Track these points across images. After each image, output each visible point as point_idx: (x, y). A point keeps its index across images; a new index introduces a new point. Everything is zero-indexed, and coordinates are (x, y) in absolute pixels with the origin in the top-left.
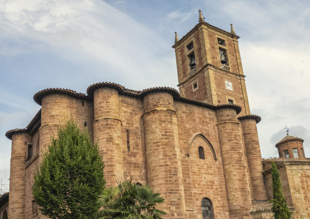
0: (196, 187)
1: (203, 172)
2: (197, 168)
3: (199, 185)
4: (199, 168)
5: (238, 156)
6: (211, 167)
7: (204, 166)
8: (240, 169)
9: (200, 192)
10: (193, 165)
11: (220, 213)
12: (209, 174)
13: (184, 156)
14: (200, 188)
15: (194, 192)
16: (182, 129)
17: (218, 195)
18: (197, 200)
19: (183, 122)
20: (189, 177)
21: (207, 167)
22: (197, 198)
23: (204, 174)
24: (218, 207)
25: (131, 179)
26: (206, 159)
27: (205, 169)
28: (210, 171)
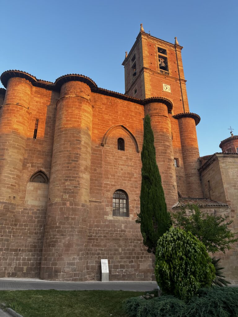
0: (108, 178)
1: (120, 163)
2: (113, 159)
3: (114, 176)
4: (116, 159)
5: (163, 148)
6: (131, 160)
7: (123, 157)
8: (164, 161)
9: (113, 183)
10: (108, 156)
12: (127, 166)
13: (97, 146)
14: (115, 179)
15: (105, 182)
16: (99, 120)
18: (108, 191)
19: (102, 113)
20: (101, 167)
21: (127, 158)
22: (108, 189)
23: (121, 165)
24: (135, 200)
25: (32, 166)
26: (125, 151)
27: (123, 160)
28: (130, 163)
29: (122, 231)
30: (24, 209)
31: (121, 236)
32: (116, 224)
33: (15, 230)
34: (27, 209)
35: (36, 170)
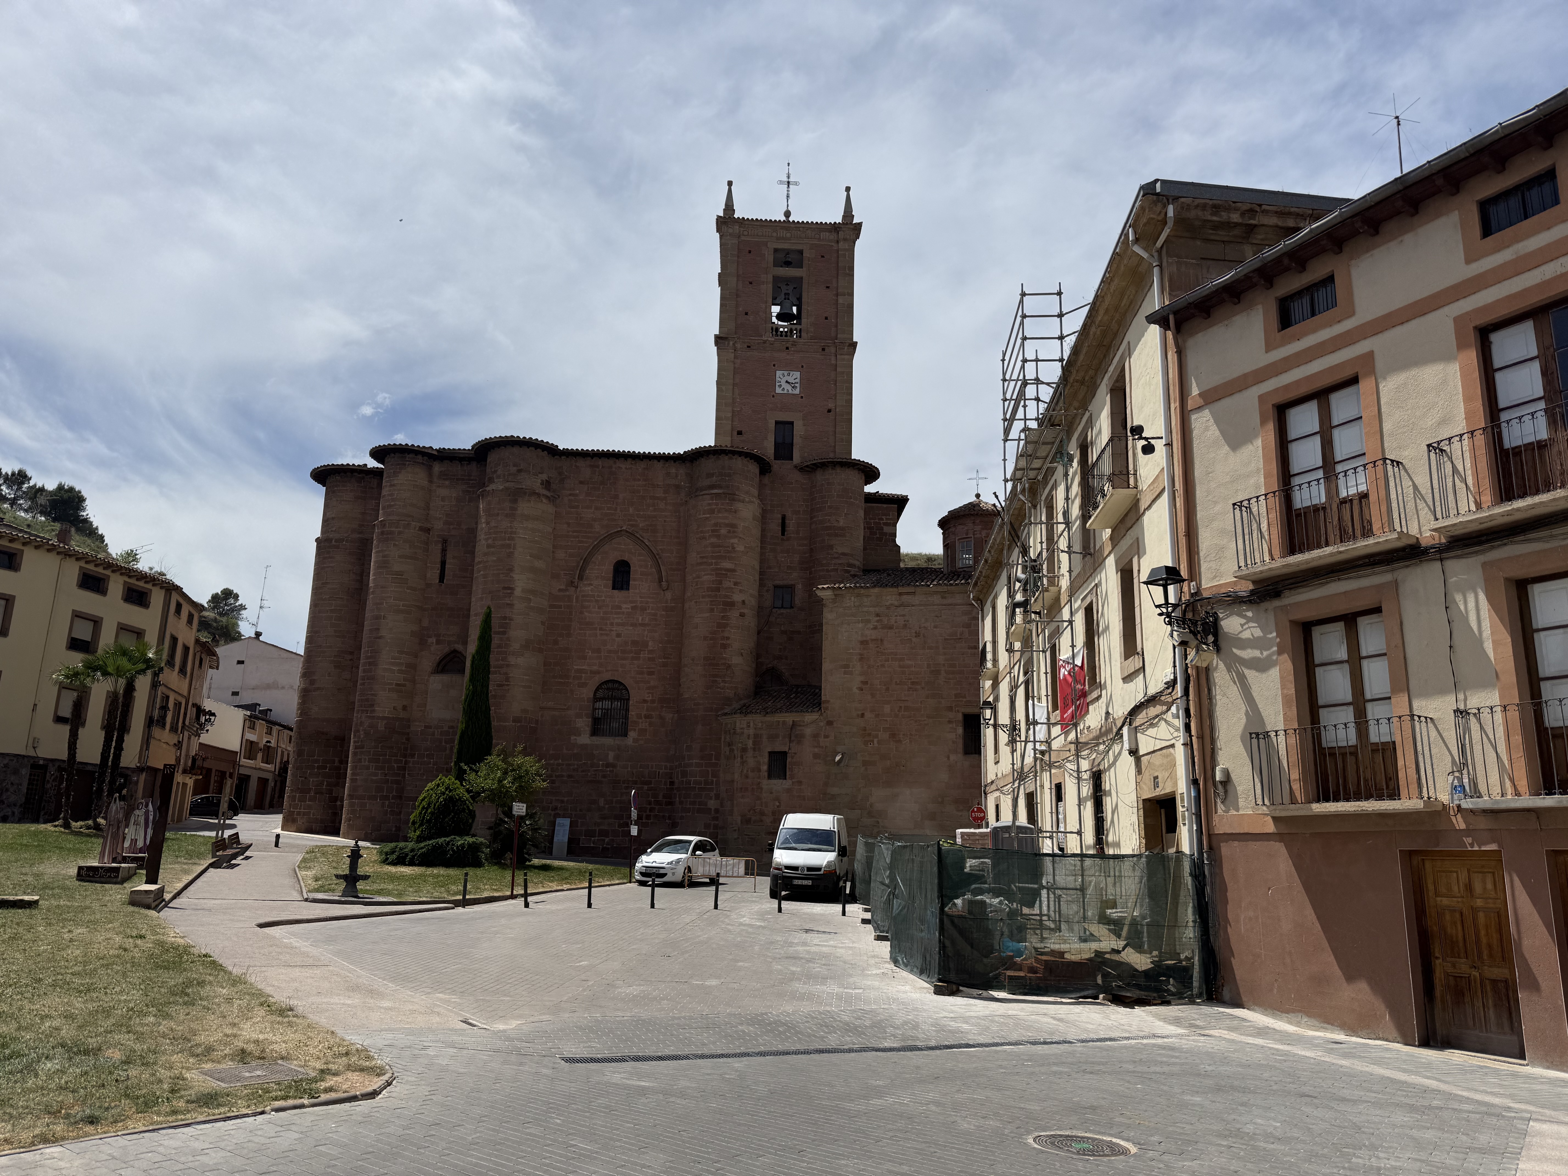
0: (585, 658)
1: (616, 621)
2: (599, 613)
3: (599, 651)
4: (606, 613)
5: (713, 578)
6: (643, 609)
7: (624, 606)
8: (712, 610)
9: (595, 668)
10: (586, 607)
11: (647, 717)
12: (632, 625)
13: (563, 587)
14: (600, 658)
15: (576, 667)
17: (651, 673)
18: (583, 685)
19: (577, 507)
20: (569, 635)
21: (632, 608)
22: (583, 681)
23: (618, 624)
24: (645, 701)
25: (438, 642)
26: (631, 591)
27: (623, 613)
28: (640, 618)
29: (608, 765)
30: (426, 727)
31: (604, 776)
32: (595, 752)
33: (411, 765)
34: (430, 727)
35: (447, 650)
